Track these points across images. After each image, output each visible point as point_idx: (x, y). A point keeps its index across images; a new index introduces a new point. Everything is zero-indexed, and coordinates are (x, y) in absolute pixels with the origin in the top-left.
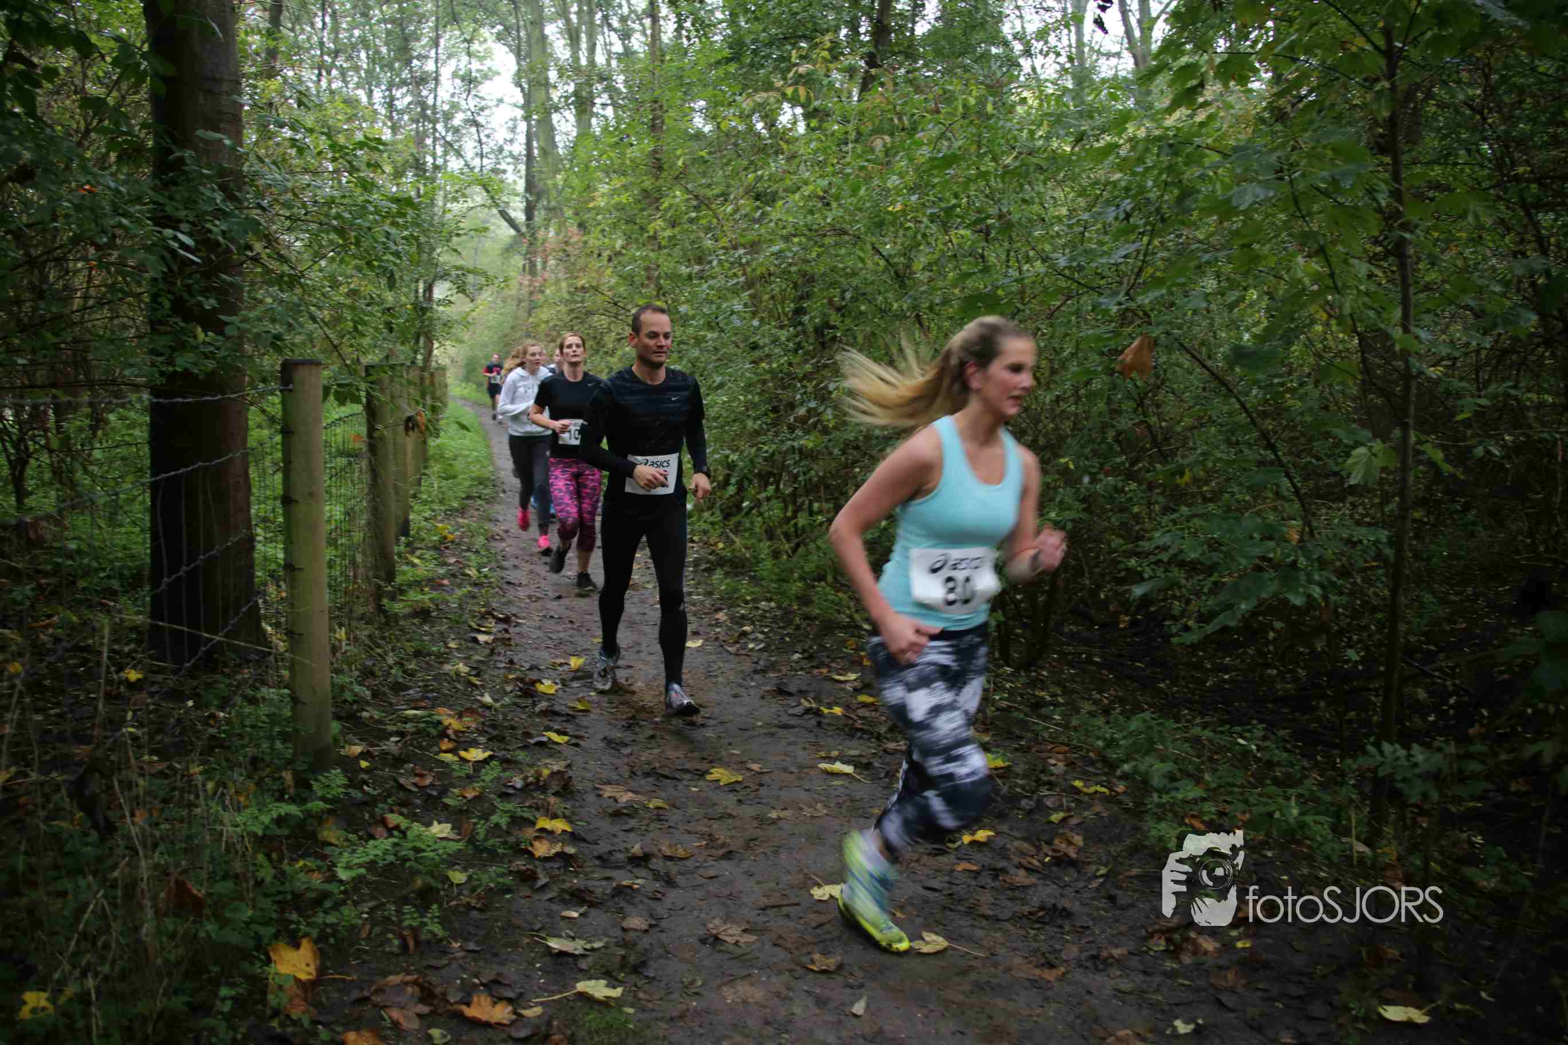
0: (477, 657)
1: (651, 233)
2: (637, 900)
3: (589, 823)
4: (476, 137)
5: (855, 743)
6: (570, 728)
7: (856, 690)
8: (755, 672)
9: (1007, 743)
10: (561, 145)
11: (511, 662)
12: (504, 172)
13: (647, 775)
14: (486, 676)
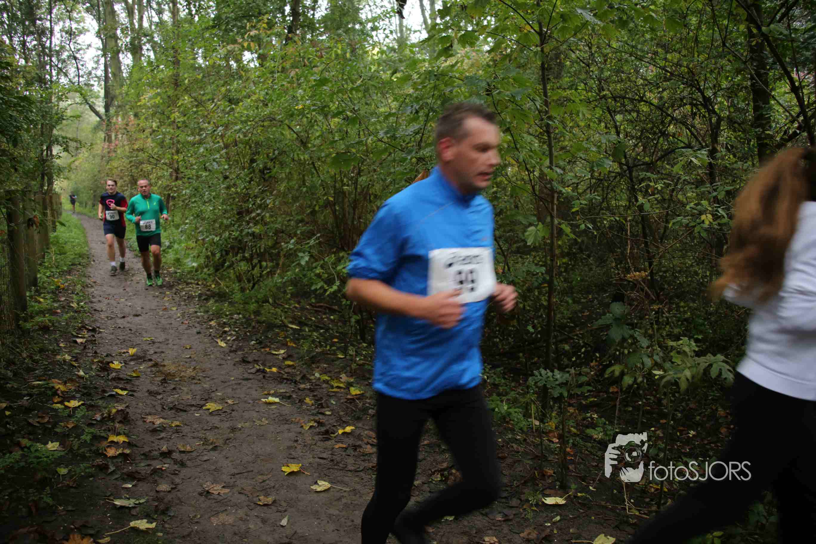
0: (76, 351)
1: (172, 119)
2: (165, 476)
3: (138, 436)
4: (75, 65)
5: (283, 385)
6: (128, 386)
7: (284, 358)
8: (231, 351)
9: (362, 382)
10: (125, 71)
11: (96, 352)
12: (93, 85)
13: (171, 409)
14: (82, 361)
